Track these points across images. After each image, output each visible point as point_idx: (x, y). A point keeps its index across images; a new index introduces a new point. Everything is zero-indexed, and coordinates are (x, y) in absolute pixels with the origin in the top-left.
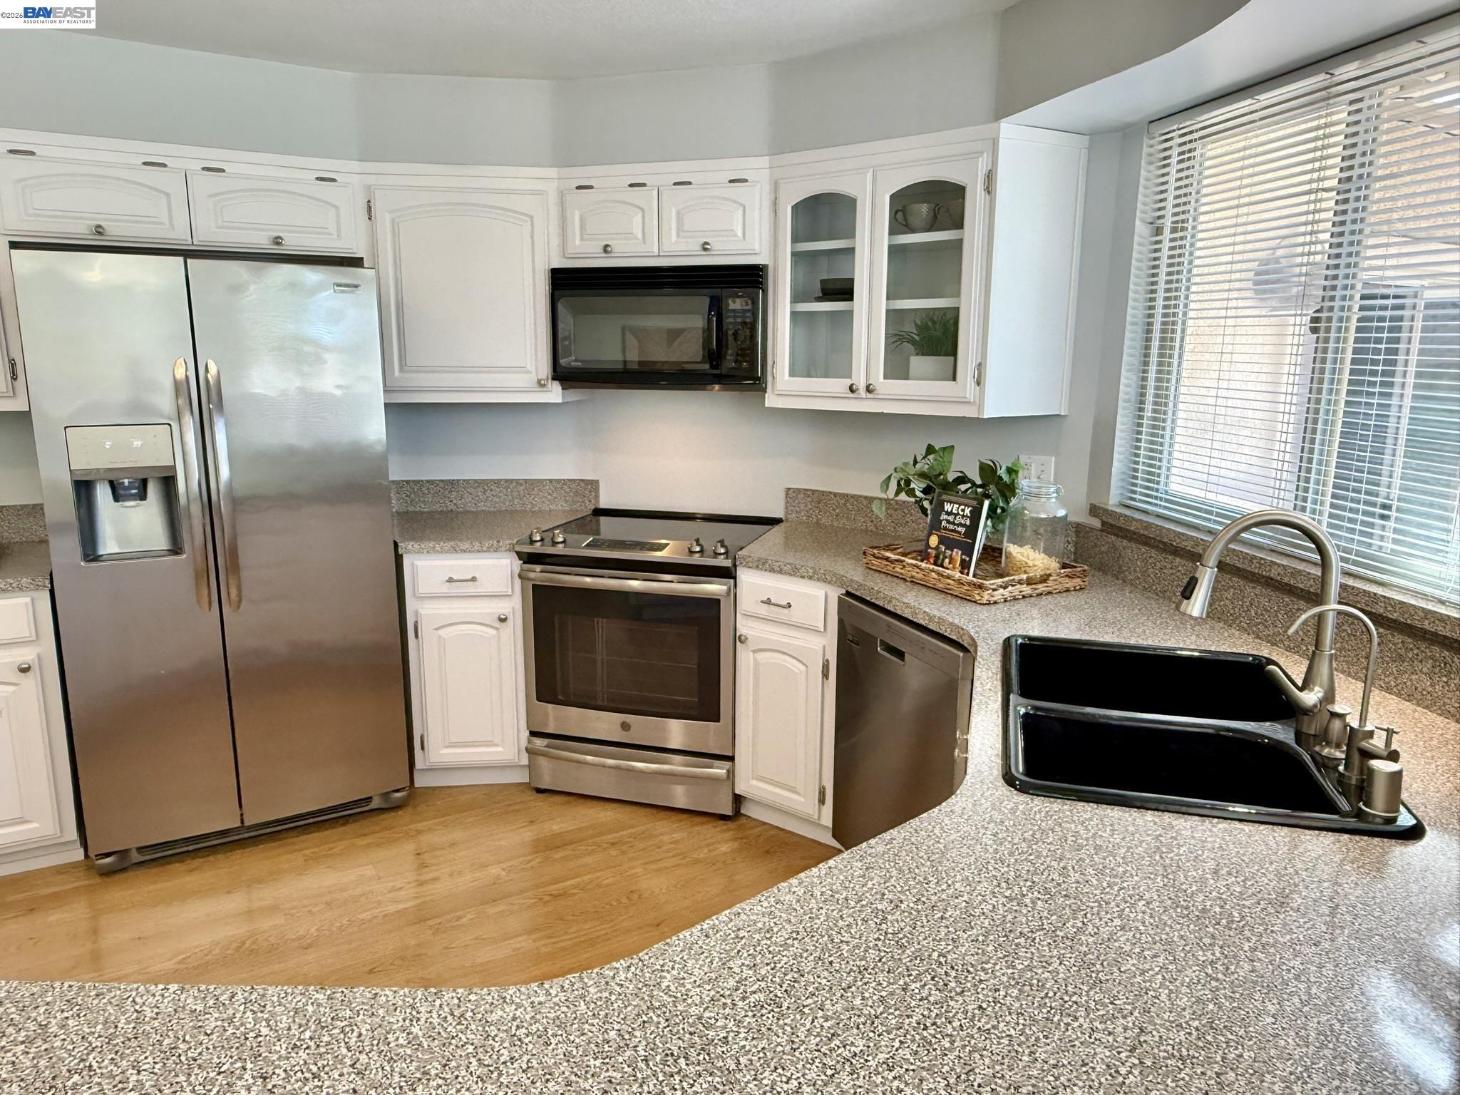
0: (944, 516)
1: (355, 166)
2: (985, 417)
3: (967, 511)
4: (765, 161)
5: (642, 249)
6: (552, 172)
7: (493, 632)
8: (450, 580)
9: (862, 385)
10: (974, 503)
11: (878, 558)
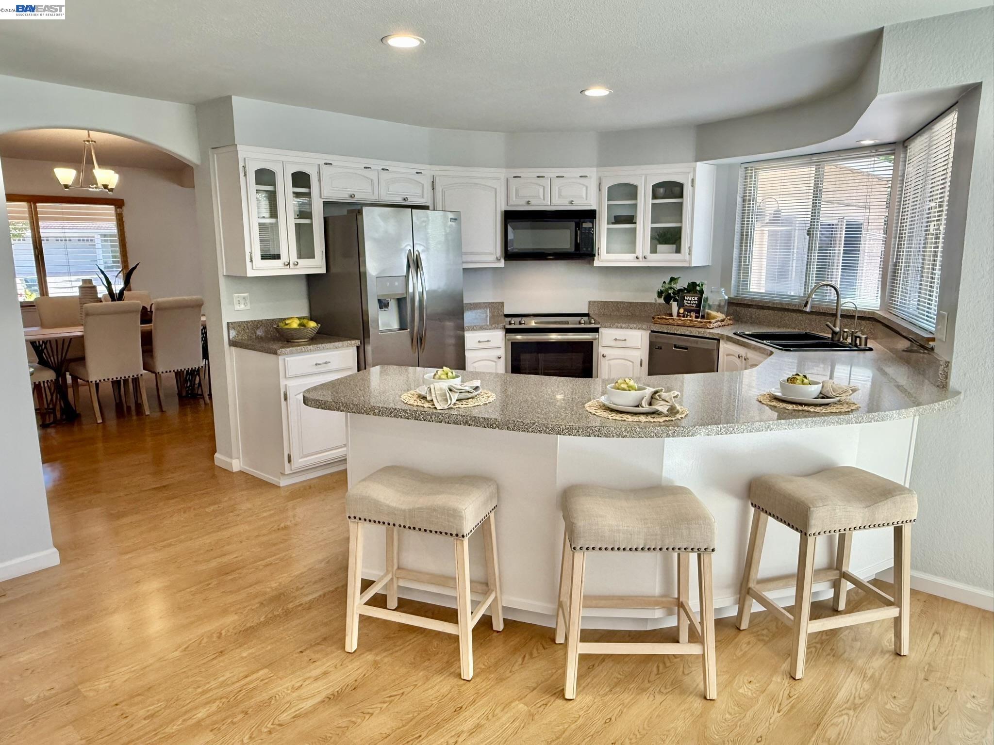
0: (685, 301)
1: (428, 167)
2: (693, 266)
3: (696, 299)
4: (595, 169)
5: (541, 202)
6: (504, 170)
7: (494, 363)
8: (479, 342)
9: (640, 256)
10: (699, 296)
11: (660, 319)
